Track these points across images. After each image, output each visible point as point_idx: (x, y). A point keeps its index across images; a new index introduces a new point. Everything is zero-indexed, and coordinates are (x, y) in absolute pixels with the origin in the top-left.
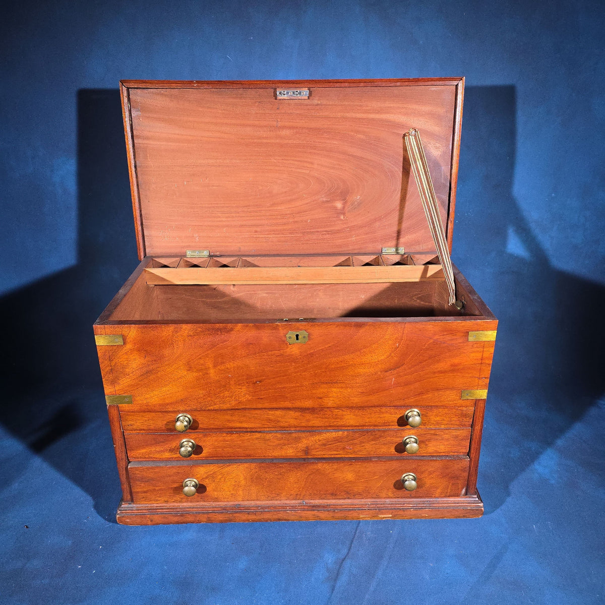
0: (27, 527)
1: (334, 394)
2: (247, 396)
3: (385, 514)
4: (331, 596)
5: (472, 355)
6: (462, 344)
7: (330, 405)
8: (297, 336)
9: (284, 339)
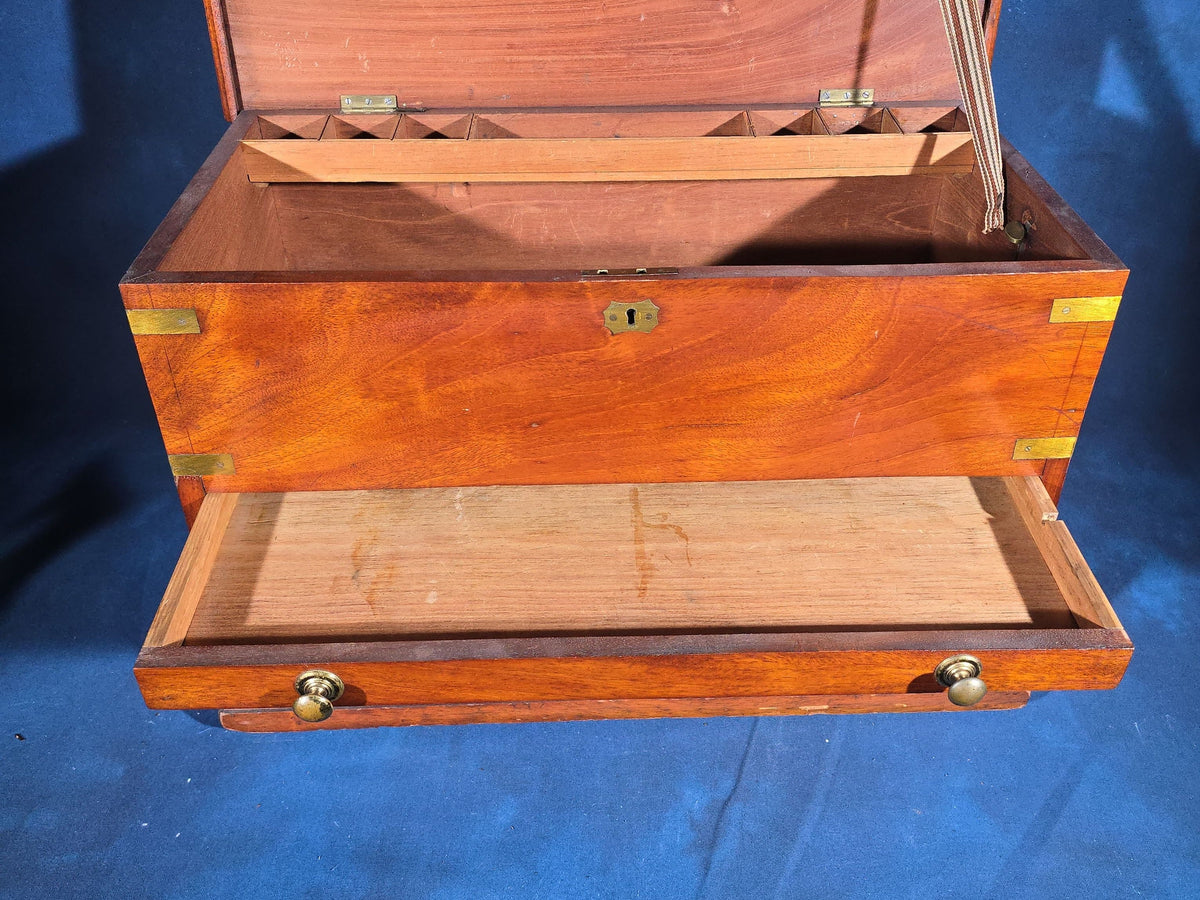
0: (21, 738)
1: (716, 452)
2: (509, 456)
3: (814, 704)
4: (703, 881)
5: (1057, 355)
6: (1032, 331)
7: (703, 474)
8: (631, 313)
9: (598, 321)
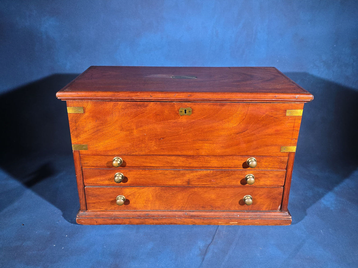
0: (23, 225)
1: (206, 148)
2: (155, 147)
3: (234, 222)
4: (202, 263)
5: (288, 124)
6: (282, 118)
7: (203, 154)
8: (185, 111)
9: (177, 112)
